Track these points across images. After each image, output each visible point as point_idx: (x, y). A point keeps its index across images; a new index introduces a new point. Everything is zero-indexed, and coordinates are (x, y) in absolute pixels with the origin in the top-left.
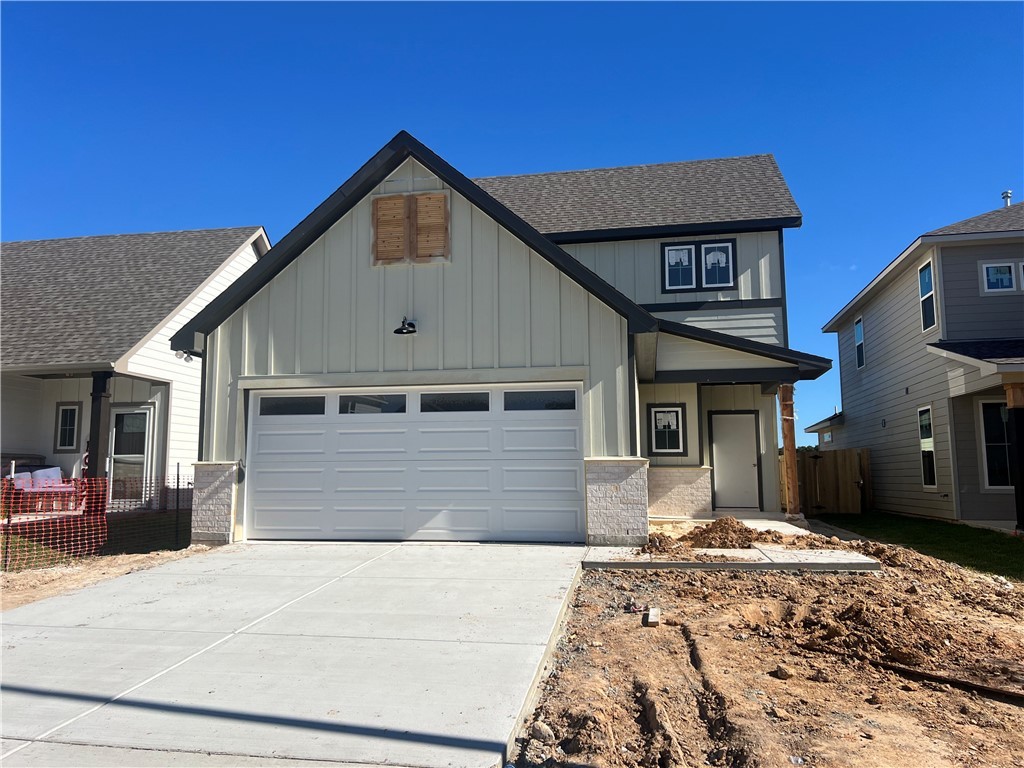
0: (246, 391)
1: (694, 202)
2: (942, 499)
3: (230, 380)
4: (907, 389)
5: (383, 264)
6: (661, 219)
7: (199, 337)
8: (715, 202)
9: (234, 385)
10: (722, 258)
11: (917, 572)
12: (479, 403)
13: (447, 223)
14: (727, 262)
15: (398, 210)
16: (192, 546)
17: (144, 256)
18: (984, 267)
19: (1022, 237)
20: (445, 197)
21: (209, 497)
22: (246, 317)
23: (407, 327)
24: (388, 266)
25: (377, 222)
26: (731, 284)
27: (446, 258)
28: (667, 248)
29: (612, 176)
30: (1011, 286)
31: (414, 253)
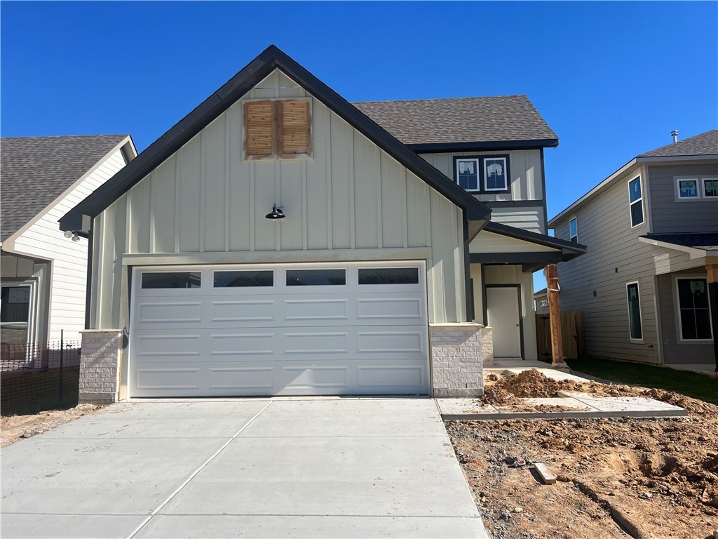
0: (130, 267)
1: (476, 126)
2: (649, 349)
3: (115, 258)
4: (616, 269)
5: (254, 158)
6: (453, 137)
7: (86, 219)
8: (492, 126)
9: (118, 262)
10: (499, 168)
11: (700, 413)
12: (337, 278)
13: (309, 126)
14: (503, 172)
15: (268, 113)
16: (80, 405)
17: (27, 155)
18: (678, 181)
19: (716, 160)
20: (308, 104)
21: (96, 361)
22: (129, 202)
23: (276, 214)
24: (258, 161)
25: (247, 123)
26: (506, 189)
27: (309, 154)
28: (458, 160)
29: (409, 106)
30: (696, 195)
31: (280, 149)
